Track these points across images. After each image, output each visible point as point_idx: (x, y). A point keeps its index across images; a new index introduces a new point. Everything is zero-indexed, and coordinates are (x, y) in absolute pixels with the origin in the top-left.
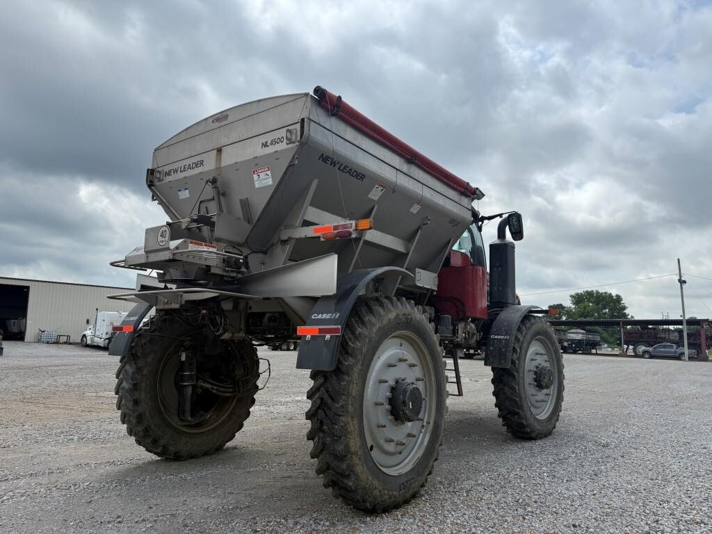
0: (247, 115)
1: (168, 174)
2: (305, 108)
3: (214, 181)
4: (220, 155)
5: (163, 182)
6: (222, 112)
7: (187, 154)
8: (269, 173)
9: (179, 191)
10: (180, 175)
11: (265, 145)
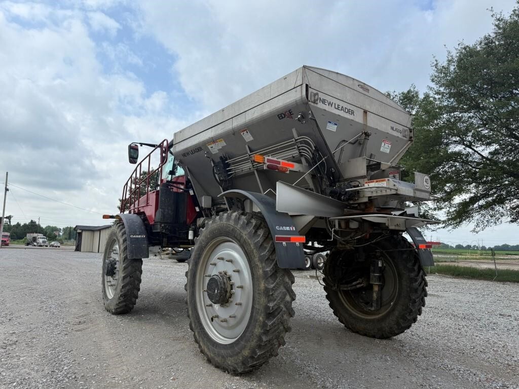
0: (381, 101)
1: (324, 101)
2: (409, 120)
3: (367, 135)
4: (366, 116)
5: (315, 105)
7: (338, 95)
8: (390, 146)
9: (330, 122)
10: (333, 110)
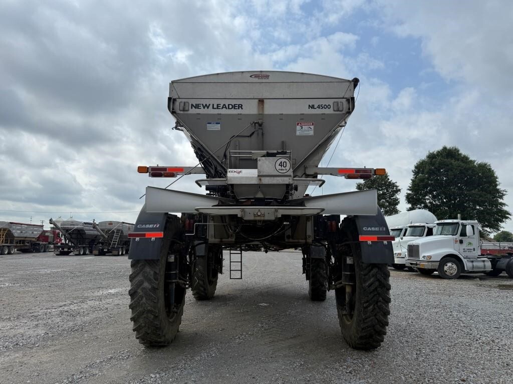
0: (291, 81)
1: (197, 106)
2: (349, 89)
4: (263, 105)
6: (261, 72)
7: (218, 95)
8: (312, 127)
10: (211, 111)
11: (313, 107)
